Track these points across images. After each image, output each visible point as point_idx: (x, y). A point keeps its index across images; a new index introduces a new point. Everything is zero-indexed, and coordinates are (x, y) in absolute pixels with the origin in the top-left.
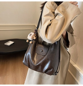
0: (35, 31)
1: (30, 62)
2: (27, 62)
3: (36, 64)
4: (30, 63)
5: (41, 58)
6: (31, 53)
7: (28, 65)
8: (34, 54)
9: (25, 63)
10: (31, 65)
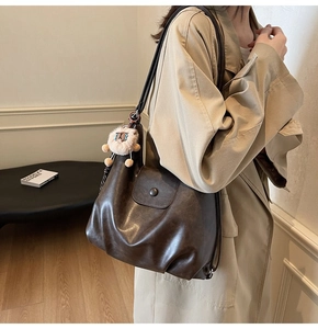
0: (131, 121)
1: (111, 233)
2: (102, 234)
3: (134, 242)
4: (113, 238)
5: (151, 219)
6: (113, 202)
7: (103, 244)
8: (125, 205)
9: (94, 236)
10: (114, 243)
